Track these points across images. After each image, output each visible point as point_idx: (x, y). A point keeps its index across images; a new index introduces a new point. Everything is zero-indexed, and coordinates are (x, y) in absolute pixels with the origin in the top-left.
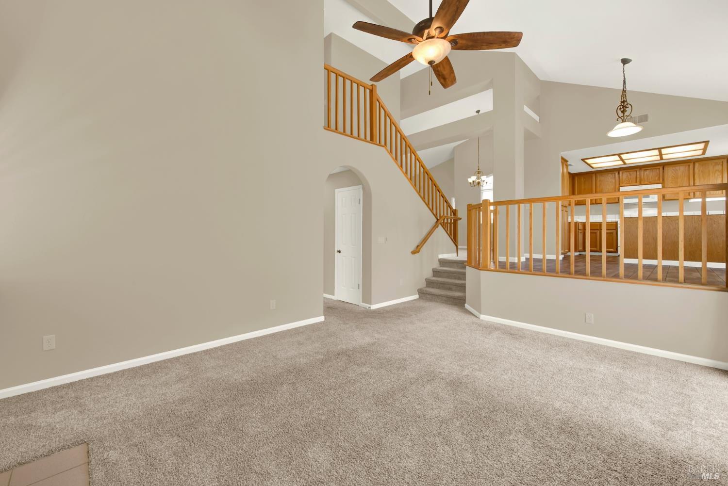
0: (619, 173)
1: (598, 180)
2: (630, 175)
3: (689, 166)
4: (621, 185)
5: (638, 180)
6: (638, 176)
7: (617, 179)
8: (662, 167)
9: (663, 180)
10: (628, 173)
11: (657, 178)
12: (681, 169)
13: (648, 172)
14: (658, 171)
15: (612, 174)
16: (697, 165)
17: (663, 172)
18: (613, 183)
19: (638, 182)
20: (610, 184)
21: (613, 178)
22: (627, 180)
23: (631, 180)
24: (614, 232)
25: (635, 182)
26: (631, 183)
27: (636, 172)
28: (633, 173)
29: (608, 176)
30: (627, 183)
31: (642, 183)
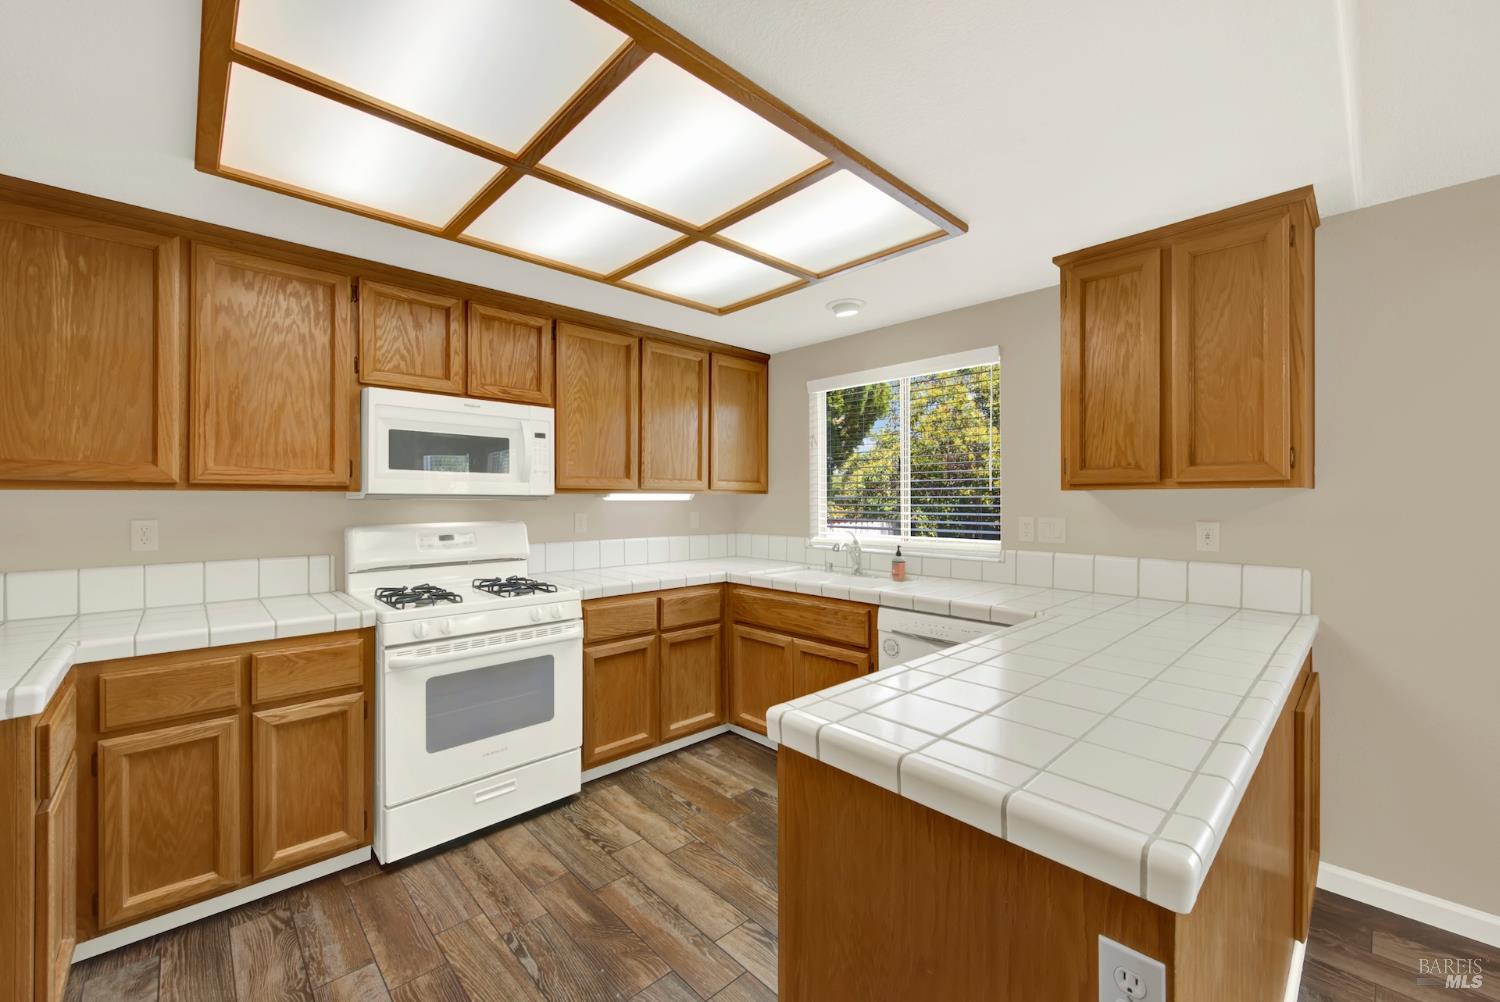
0: (355, 296)
1: (207, 305)
3: (628, 348)
4: (369, 375)
5: (455, 365)
7: (344, 332)
8: (550, 322)
9: (555, 390)
10: (402, 309)
13: (492, 335)
14: (533, 340)
15: (311, 284)
18: (314, 352)
19: (456, 375)
20: (301, 352)
21: (318, 314)
22: (398, 351)
23: (419, 360)
24: (351, 704)
25: (440, 372)
26: (419, 372)
27: (447, 311)
28: (430, 321)
29: (285, 291)
30: (397, 370)
31: (475, 388)
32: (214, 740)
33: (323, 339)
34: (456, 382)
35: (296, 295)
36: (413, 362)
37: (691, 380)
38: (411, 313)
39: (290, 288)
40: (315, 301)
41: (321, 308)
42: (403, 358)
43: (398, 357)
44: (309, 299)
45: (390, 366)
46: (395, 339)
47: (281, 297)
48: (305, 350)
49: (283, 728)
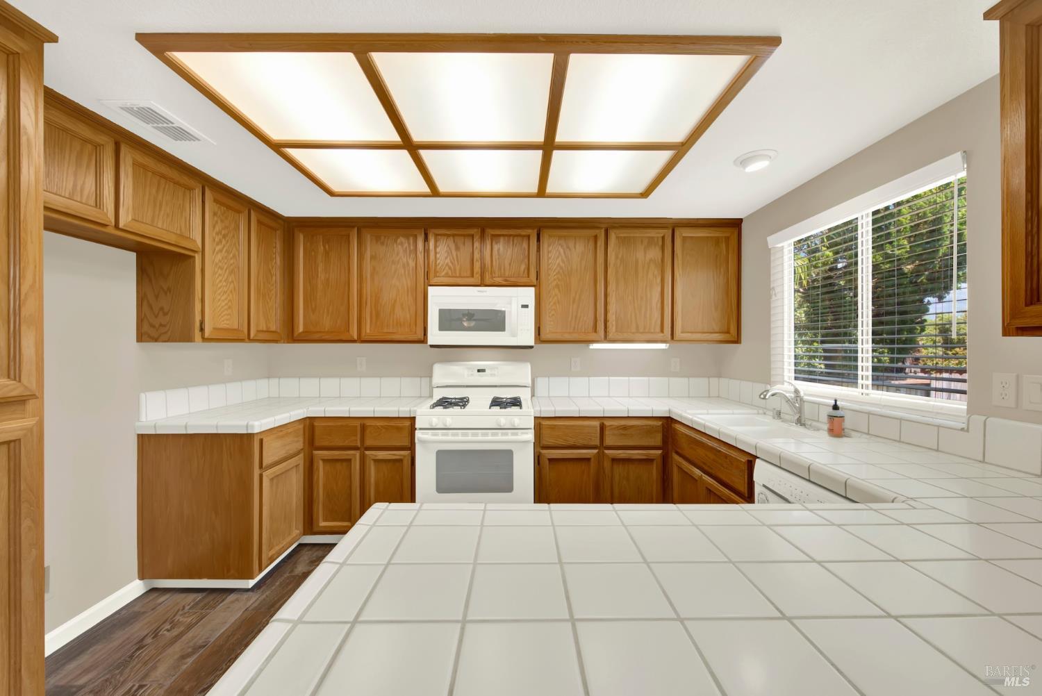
0: (426, 239)
1: (368, 254)
2: (457, 248)
3: (596, 237)
4: (432, 280)
5: (477, 267)
6: (477, 256)
7: (421, 256)
8: (536, 231)
9: (538, 275)
10: (450, 240)
11: (523, 267)
12: (579, 245)
13: (500, 245)
14: (525, 245)
15: (407, 237)
16: (613, 236)
17: (538, 249)
18: (409, 271)
19: (477, 273)
20: (403, 272)
21: (410, 251)
22: (447, 264)
23: (458, 268)
24: (405, 456)
25: (469, 273)
26: (458, 275)
27: (473, 237)
28: (464, 244)
29: (396, 242)
30: (447, 275)
31: (488, 280)
32: (350, 460)
33: (412, 264)
34: (477, 279)
35: (402, 244)
36: (455, 270)
37: (654, 253)
38: (454, 241)
39: (399, 241)
40: (409, 244)
41: (412, 248)
42: (450, 268)
43: (447, 268)
44: (406, 245)
45: (443, 274)
46: (446, 258)
47: (395, 245)
48: (405, 272)
49: (377, 461)
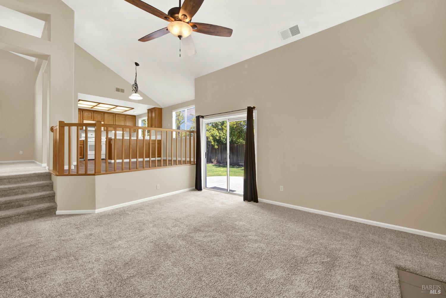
0: (83, 112)
2: (89, 114)
3: (114, 115)
4: (84, 119)
5: (93, 118)
6: (93, 116)
7: (82, 115)
8: (103, 113)
9: (104, 120)
10: (87, 113)
11: (101, 119)
12: (111, 117)
13: (97, 115)
14: (102, 115)
16: (116, 116)
17: (104, 116)
23: (89, 117)
27: (92, 113)
31: (95, 120)
34: (93, 120)
41: (79, 113)
46: (86, 116)
